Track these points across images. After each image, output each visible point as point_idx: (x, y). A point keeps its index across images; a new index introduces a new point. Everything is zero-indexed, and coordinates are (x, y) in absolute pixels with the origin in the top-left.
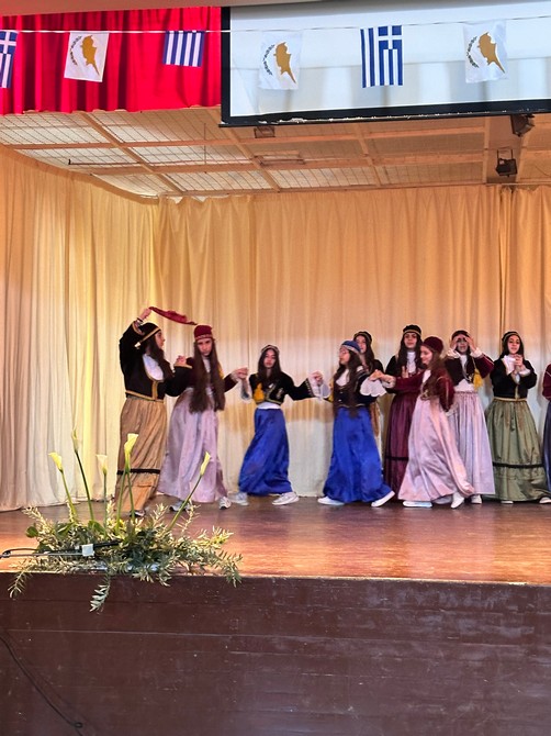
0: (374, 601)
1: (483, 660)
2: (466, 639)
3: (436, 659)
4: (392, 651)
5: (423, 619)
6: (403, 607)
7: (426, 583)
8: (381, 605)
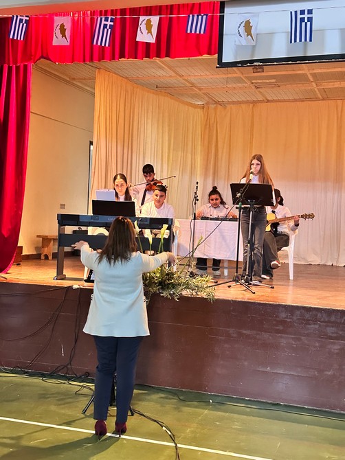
0: (283, 315)
1: (339, 349)
2: (331, 338)
3: (315, 347)
4: (291, 341)
5: (309, 326)
6: (298, 319)
7: (310, 308)
8: (287, 317)
